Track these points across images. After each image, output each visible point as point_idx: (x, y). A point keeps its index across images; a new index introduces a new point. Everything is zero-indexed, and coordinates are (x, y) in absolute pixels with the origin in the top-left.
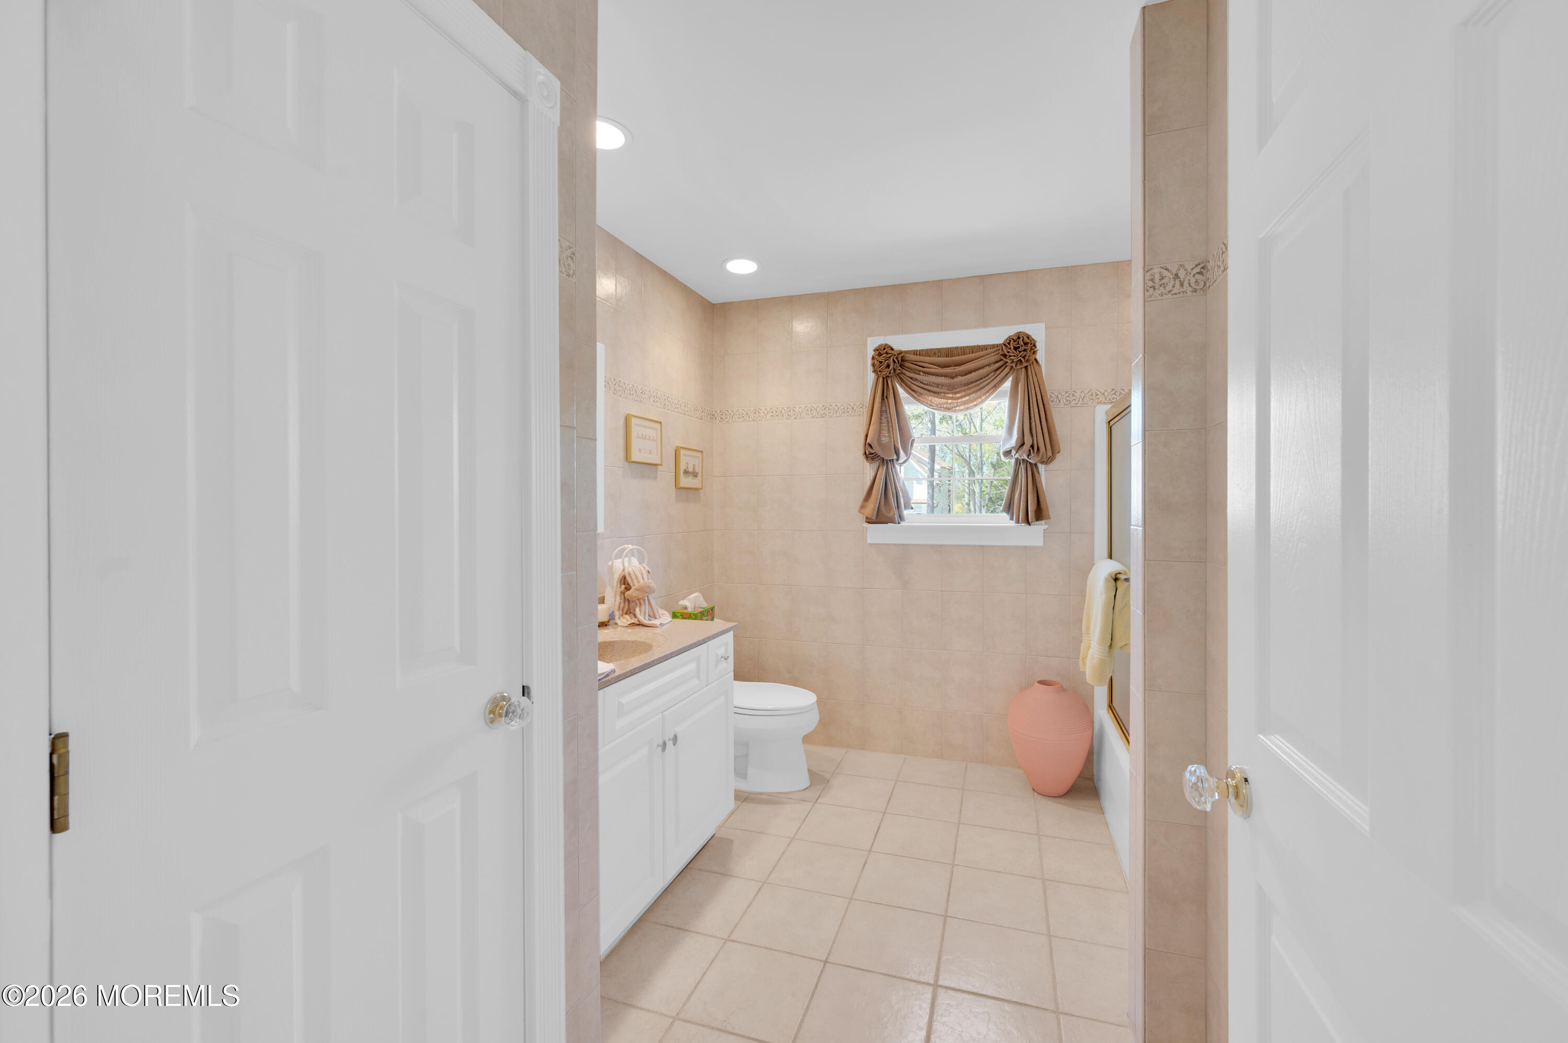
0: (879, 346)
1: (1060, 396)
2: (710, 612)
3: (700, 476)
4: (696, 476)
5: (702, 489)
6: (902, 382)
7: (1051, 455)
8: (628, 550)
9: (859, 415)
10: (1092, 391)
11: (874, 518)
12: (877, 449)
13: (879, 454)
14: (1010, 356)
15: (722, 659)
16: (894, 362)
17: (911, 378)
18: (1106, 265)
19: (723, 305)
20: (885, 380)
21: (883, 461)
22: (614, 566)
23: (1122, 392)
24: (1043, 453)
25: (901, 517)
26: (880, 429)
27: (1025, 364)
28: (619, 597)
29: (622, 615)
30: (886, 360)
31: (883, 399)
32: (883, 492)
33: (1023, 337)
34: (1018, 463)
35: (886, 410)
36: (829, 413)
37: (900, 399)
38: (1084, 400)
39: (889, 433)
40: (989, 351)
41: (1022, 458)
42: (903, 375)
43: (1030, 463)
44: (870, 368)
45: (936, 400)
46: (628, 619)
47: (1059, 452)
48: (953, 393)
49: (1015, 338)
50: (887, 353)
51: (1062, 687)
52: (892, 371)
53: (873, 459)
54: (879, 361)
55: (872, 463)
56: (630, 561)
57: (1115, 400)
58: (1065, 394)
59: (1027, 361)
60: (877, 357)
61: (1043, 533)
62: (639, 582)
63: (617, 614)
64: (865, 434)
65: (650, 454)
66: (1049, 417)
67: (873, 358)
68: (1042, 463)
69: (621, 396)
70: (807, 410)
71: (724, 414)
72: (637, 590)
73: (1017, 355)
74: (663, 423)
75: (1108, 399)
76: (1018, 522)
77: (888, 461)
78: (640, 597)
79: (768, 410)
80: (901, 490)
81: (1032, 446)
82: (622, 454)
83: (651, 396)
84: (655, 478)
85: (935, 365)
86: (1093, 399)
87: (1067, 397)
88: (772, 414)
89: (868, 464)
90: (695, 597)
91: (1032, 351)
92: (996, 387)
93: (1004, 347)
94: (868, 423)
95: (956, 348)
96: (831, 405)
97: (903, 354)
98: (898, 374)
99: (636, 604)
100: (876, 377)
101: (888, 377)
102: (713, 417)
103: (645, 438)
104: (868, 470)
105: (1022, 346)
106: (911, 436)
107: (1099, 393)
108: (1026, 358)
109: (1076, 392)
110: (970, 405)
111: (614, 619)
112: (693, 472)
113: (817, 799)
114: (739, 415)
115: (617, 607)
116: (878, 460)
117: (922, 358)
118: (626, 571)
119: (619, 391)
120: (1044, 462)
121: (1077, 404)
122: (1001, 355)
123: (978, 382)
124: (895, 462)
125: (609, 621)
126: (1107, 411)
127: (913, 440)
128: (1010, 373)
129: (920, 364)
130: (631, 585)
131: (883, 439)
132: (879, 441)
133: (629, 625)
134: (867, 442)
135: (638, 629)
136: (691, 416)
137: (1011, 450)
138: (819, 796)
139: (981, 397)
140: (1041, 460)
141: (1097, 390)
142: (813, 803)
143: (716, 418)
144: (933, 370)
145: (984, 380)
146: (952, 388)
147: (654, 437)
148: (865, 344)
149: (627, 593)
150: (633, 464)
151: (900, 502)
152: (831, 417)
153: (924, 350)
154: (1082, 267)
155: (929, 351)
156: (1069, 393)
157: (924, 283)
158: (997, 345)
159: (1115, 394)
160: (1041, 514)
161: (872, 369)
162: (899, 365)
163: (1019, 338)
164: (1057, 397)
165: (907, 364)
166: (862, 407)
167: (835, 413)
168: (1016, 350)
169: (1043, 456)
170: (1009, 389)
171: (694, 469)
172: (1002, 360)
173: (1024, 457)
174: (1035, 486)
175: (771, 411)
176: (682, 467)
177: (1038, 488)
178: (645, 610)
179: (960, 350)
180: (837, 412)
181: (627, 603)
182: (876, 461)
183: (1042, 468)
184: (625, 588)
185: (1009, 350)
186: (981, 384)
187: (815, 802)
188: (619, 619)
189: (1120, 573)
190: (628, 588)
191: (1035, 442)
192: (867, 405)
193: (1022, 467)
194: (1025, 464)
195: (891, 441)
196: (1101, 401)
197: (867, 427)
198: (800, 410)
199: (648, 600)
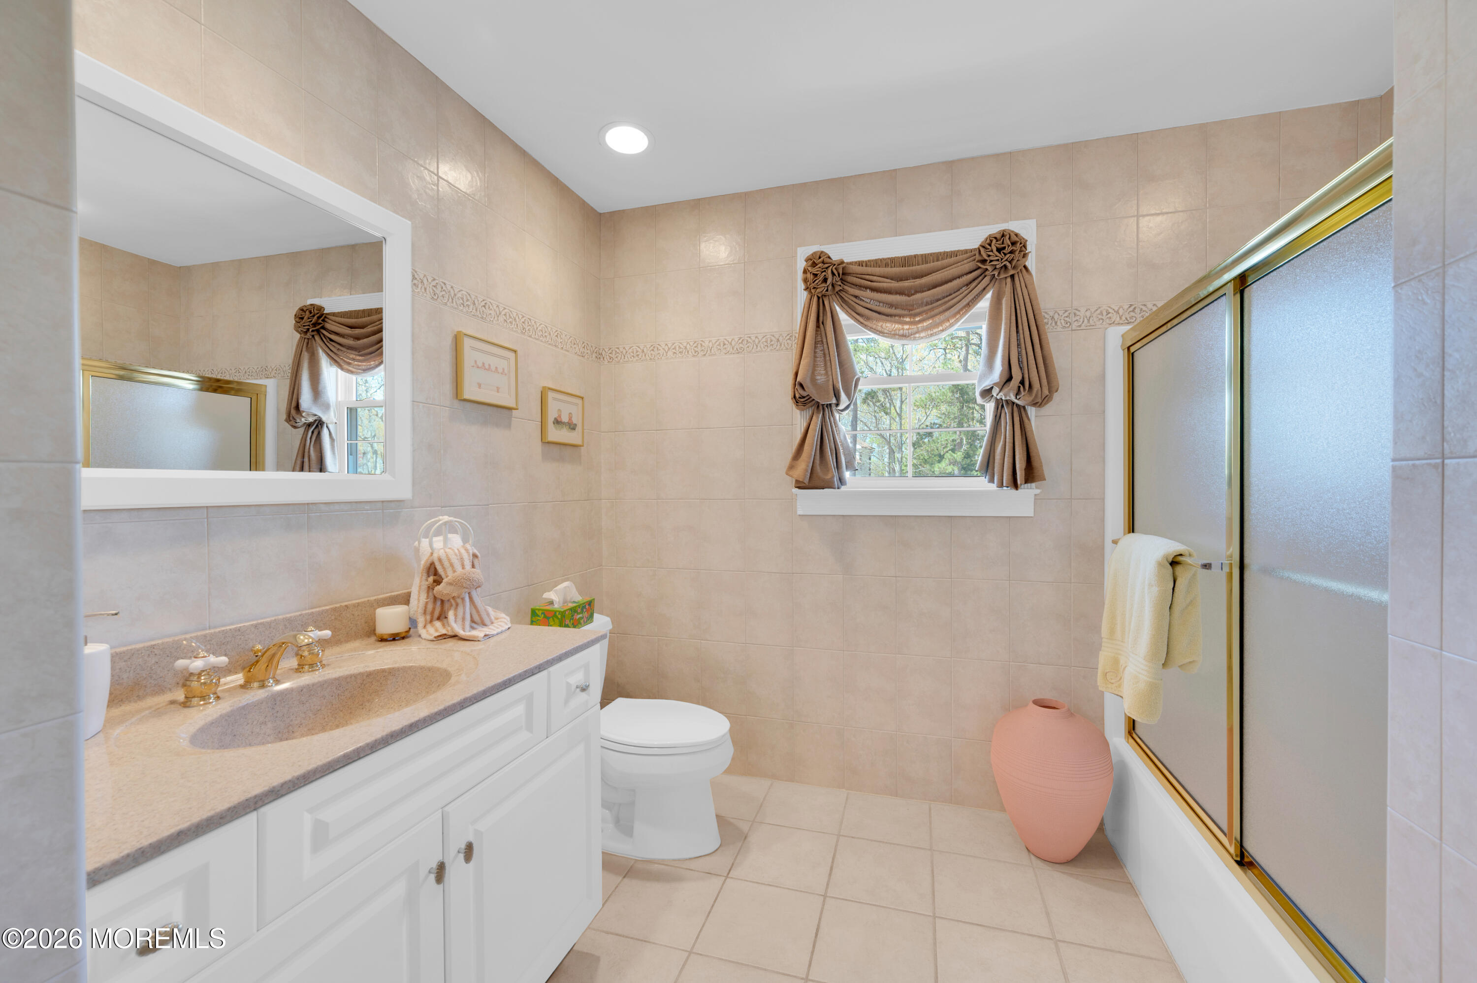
0: (812, 254)
1: (1056, 316)
2: (587, 607)
3: (579, 428)
4: (574, 429)
5: (583, 446)
6: (844, 303)
7: (1048, 393)
8: (441, 522)
9: (787, 349)
10: (1101, 309)
11: (806, 481)
12: (811, 391)
13: (813, 398)
14: (991, 261)
15: (578, 690)
16: (833, 274)
17: (856, 297)
18: (1120, 138)
19: (613, 214)
20: (821, 300)
21: (818, 407)
22: (420, 548)
23: (1144, 308)
24: (1037, 391)
25: (842, 481)
26: (814, 364)
27: (1012, 272)
28: (426, 595)
29: (431, 621)
30: (822, 272)
31: (818, 326)
32: (818, 447)
33: (1010, 234)
34: (1000, 407)
35: (822, 341)
36: (748, 347)
37: (841, 326)
38: (1091, 320)
39: (826, 369)
40: (959, 258)
41: (1008, 398)
42: (844, 293)
43: (1018, 405)
44: (801, 286)
45: (889, 326)
46: (438, 628)
47: (1057, 391)
48: (911, 316)
49: (999, 236)
50: (823, 262)
51: (1069, 710)
52: (830, 287)
53: (804, 404)
54: (814, 274)
55: (803, 410)
56: (446, 541)
57: (1134, 319)
58: (1064, 313)
59: (1014, 268)
60: (810, 269)
61: (1033, 500)
62: (454, 571)
63: (421, 621)
64: (794, 371)
65: (498, 392)
66: (1044, 344)
67: (805, 272)
68: (1035, 404)
69: (446, 304)
70: (719, 345)
71: (614, 352)
72: (450, 584)
73: (1002, 259)
74: (519, 352)
75: (1124, 318)
76: (1001, 485)
77: (825, 406)
78: (455, 594)
79: (669, 346)
80: (842, 445)
81: (1022, 382)
82: (448, 387)
83: (500, 314)
84: (509, 426)
85: (887, 278)
86: (1102, 319)
87: (1066, 317)
88: (674, 351)
89: (798, 412)
90: (565, 587)
91: (1022, 253)
92: (969, 306)
93: (982, 250)
94: (798, 357)
95: (915, 256)
96: (750, 337)
97: (844, 265)
98: (837, 292)
99: (452, 605)
100: (809, 296)
101: (825, 296)
102: (599, 356)
103: (489, 369)
104: (798, 419)
105: (1009, 246)
106: (855, 374)
107: (1110, 311)
108: (1014, 263)
109: (1079, 311)
110: (934, 331)
111: (416, 627)
112: (568, 423)
113: (730, 871)
114: (633, 352)
115: (421, 610)
116: (812, 407)
117: (869, 270)
118: (435, 555)
119: (443, 296)
120: (1037, 403)
121: (1080, 326)
122: (978, 261)
123: (946, 299)
124: (834, 408)
125: (408, 632)
126: (1124, 334)
127: (858, 380)
128: (990, 286)
129: (867, 277)
130: (443, 576)
131: (818, 377)
132: (813, 380)
133: (435, 637)
134: (798, 380)
135: (451, 644)
136: (568, 351)
137: (992, 387)
138: (733, 864)
139: (949, 321)
140: (1033, 401)
141: (1110, 307)
142: (724, 878)
143: (603, 358)
144: (884, 285)
145: (954, 295)
146: (910, 310)
147: (503, 369)
148: (794, 256)
149: (438, 588)
150: (468, 405)
151: (841, 461)
152: (750, 352)
153: (872, 261)
154: (1086, 144)
155: (880, 262)
156: (1070, 311)
157: (870, 174)
158: (971, 251)
159: (1133, 311)
160: (1033, 473)
161: (803, 287)
162: (839, 279)
163: (1003, 236)
164: (1053, 318)
165: (850, 279)
166: (789, 339)
167: (755, 347)
168: (1000, 253)
169: (1036, 396)
170: (987, 310)
171: (570, 419)
172: (979, 268)
173: (1010, 397)
174: (1025, 437)
175: (673, 347)
176: (552, 415)
177: (1028, 439)
178: (464, 613)
179: (920, 258)
180: (757, 346)
181: (439, 603)
182: (809, 408)
183: (1032, 411)
184: (435, 581)
185: (990, 253)
186: (949, 301)
187: (727, 877)
188: (425, 627)
189: (1181, 555)
190: (438, 582)
191: (1026, 376)
192: (797, 335)
193: (1007, 410)
194: (1010, 407)
195: (829, 380)
196: (1114, 323)
197: (797, 361)
198: (711, 345)
199: (471, 598)
